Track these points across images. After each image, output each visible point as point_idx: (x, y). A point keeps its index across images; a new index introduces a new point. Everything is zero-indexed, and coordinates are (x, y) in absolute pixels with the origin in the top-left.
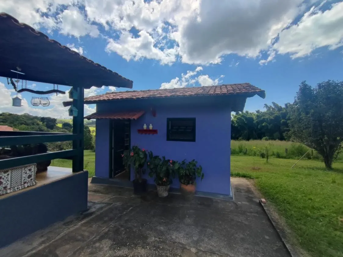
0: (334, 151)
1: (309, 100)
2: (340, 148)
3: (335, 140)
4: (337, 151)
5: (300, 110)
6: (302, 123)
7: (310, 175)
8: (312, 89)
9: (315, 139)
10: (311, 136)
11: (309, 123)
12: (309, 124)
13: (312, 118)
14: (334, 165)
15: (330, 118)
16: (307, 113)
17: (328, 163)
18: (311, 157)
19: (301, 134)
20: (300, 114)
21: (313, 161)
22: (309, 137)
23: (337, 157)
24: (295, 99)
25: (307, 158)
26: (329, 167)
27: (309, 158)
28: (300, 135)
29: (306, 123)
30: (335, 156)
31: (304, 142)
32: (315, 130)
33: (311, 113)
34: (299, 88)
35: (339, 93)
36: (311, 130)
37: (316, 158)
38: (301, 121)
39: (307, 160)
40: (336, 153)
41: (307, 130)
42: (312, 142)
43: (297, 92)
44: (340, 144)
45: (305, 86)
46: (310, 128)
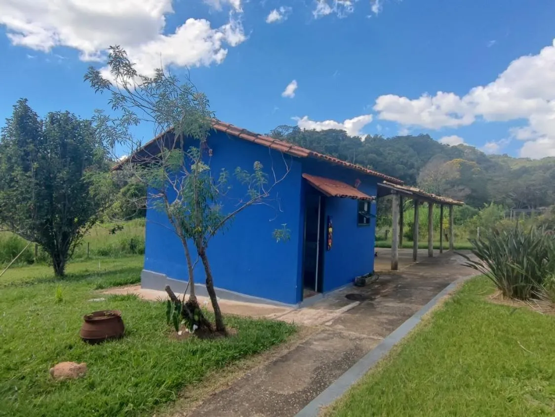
0: (69, 243)
1: (31, 143)
2: (77, 237)
3: (70, 223)
4: (73, 243)
5: (13, 161)
6: (15, 188)
7: (21, 298)
8: (39, 120)
9: (38, 222)
10: (30, 217)
11: (30, 190)
12: (28, 191)
13: (33, 180)
14: (70, 268)
15: (64, 182)
16: (26, 169)
17: (59, 266)
18: (35, 259)
19: (11, 212)
20: (11, 169)
21: (37, 267)
22: (27, 218)
23: (72, 254)
24: (3, 133)
25: (25, 263)
26: (60, 272)
27: (31, 262)
28: (11, 214)
29: (23, 190)
30: (70, 252)
31: (18, 230)
32: (38, 204)
33: (34, 168)
34: (13, 110)
35: (81, 139)
36: (31, 203)
37: (42, 260)
38: (12, 184)
39: (26, 266)
40: (71, 247)
41: (24, 203)
42: (32, 228)
43: (6, 119)
44: (77, 230)
45: (27, 109)
46: (30, 199)
